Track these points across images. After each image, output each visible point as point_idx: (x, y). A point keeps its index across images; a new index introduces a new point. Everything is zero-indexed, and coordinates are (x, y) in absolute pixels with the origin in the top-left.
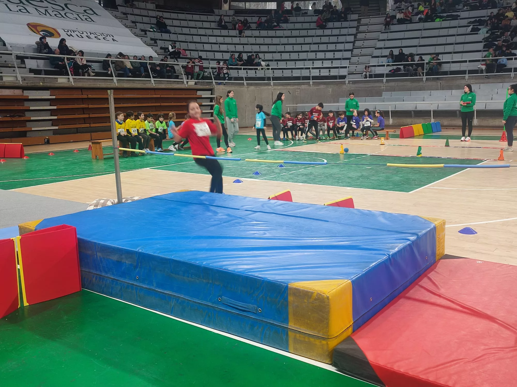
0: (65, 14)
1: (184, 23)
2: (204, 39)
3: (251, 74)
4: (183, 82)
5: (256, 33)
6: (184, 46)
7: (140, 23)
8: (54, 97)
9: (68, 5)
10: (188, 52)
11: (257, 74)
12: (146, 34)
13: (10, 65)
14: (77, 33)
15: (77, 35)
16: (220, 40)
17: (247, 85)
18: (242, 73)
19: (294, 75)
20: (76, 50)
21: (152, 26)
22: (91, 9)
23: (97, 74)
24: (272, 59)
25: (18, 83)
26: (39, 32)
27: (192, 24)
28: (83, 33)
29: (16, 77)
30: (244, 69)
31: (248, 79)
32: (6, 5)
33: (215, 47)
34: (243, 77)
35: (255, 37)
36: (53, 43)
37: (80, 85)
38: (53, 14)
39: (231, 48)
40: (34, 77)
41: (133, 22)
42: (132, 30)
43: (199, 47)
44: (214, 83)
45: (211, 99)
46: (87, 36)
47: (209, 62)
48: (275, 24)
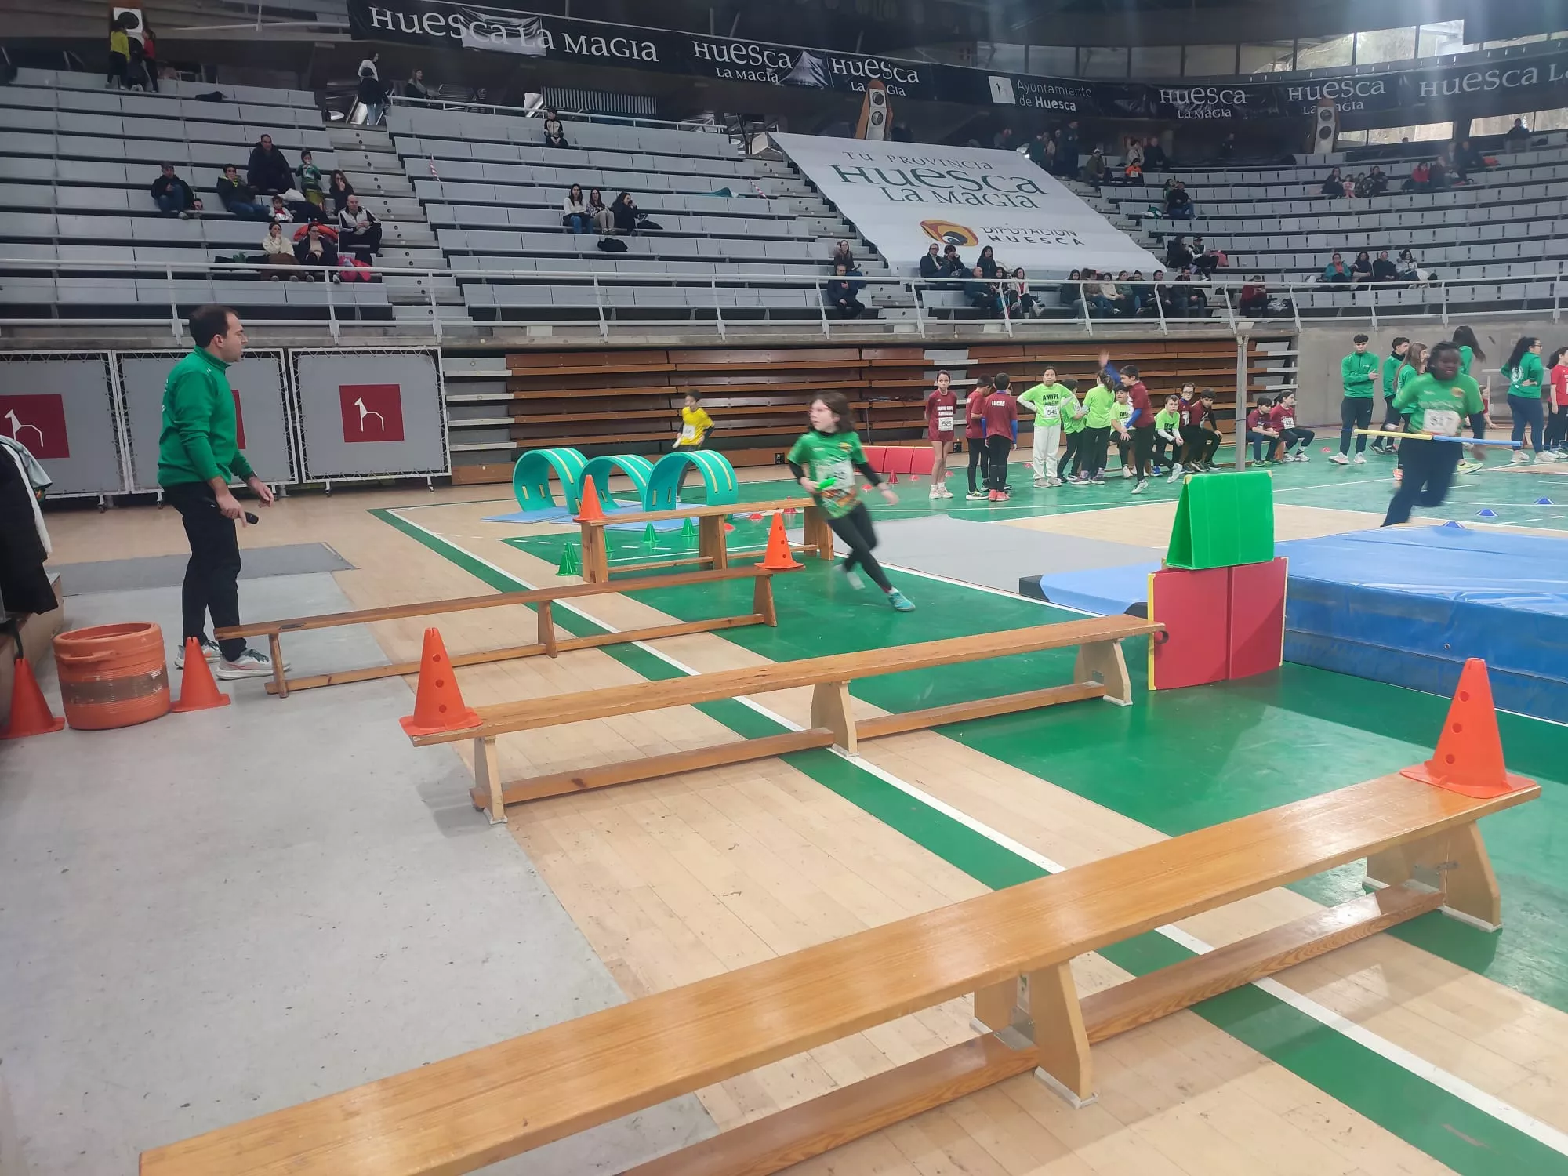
0: (984, 197)
1: (1223, 194)
2: (1269, 225)
3: (1389, 298)
4: (1227, 324)
5: (1403, 201)
6: (1222, 244)
7: (1127, 201)
8: (975, 362)
9: (988, 178)
10: (1232, 258)
11: (1402, 299)
12: (1138, 224)
13: (897, 304)
14: (1007, 233)
15: (1007, 237)
16: (1310, 224)
17: (1378, 325)
18: (1366, 299)
19: (1505, 297)
20: (1009, 268)
21: (1153, 205)
22: (1031, 183)
23: (1047, 314)
24: (1444, 261)
25: (918, 336)
26: (941, 237)
27: (1241, 193)
28: (1018, 233)
29: (916, 325)
31: (1381, 310)
32: (884, 189)
33: (1298, 242)
34: (1370, 308)
35: (1398, 211)
36: (968, 256)
37: (1023, 335)
38: (962, 199)
39: (1338, 241)
40: (938, 324)
41: (1111, 201)
42: (1109, 218)
43: (1259, 243)
44: (1298, 324)
45: (1288, 361)
46: (1026, 238)
47: (1283, 277)
48: (1455, 175)
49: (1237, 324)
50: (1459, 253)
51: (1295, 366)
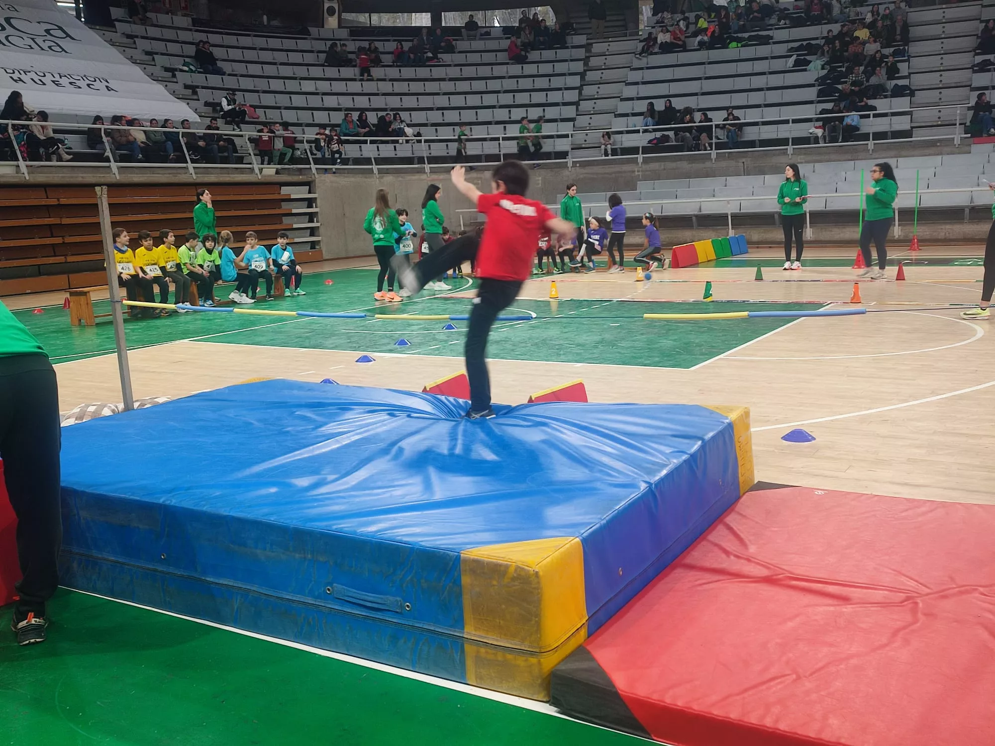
0: (7, 38)
1: (250, 55)
2: (292, 85)
3: (387, 151)
4: (252, 170)
5: (393, 72)
6: (251, 99)
7: (162, 54)
9: (11, 20)
10: (260, 112)
11: (397, 152)
12: (174, 76)
14: (32, 75)
15: (32, 79)
16: (324, 86)
17: (378, 174)
18: (369, 150)
21: (187, 60)
22: (60, 28)
23: (77, 157)
24: (426, 122)
27: (266, 56)
28: (45, 76)
30: (372, 142)
31: (380, 161)
33: (315, 101)
34: (371, 158)
35: (391, 80)
37: (41, 178)
39: (346, 102)
41: (148, 53)
42: (145, 68)
43: (283, 100)
44: (314, 171)
45: (310, 202)
46: (53, 81)
47: (303, 130)
48: (430, 55)
49: (261, 170)
50: (435, 117)
51: (316, 207)
